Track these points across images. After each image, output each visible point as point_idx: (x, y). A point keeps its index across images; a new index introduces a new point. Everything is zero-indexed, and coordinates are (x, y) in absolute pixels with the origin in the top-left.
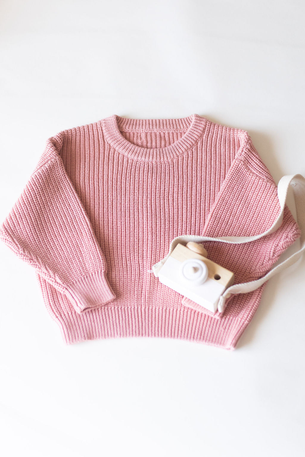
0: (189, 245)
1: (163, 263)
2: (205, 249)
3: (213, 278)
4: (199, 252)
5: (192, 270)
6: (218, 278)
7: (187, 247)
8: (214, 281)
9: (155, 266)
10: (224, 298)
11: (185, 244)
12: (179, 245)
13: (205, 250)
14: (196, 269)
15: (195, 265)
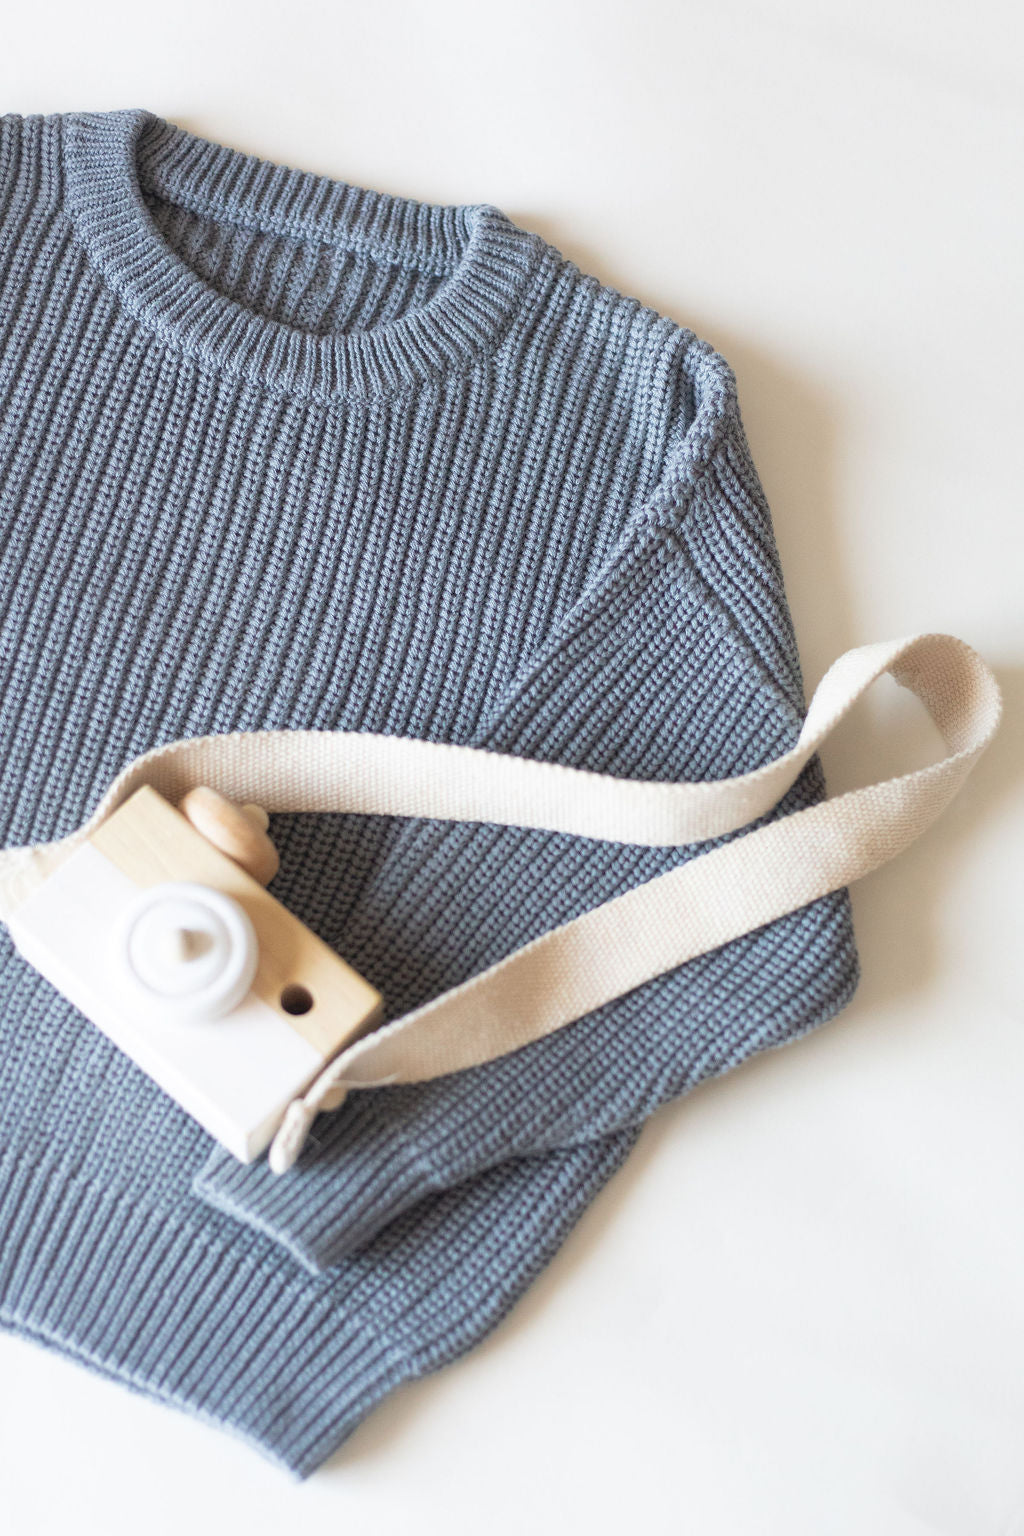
0: (193, 802)
2: (268, 844)
3: (276, 1002)
4: (234, 848)
5: (172, 946)
6: (298, 1003)
7: (183, 813)
8: (272, 1019)
10: (308, 1113)
11: (175, 790)
12: (145, 796)
14: (193, 943)
15: (197, 921)
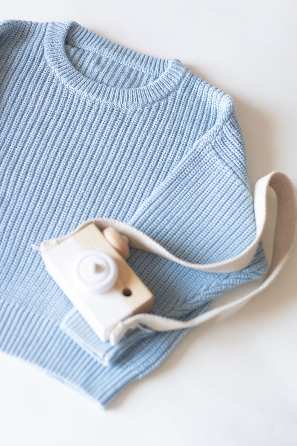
0: (107, 232)
1: (59, 242)
3: (121, 291)
4: (116, 245)
5: (92, 268)
6: (127, 293)
7: (103, 234)
8: (118, 297)
9: (45, 244)
10: (124, 326)
11: (101, 228)
13: (127, 248)
14: (98, 268)
15: (100, 262)
